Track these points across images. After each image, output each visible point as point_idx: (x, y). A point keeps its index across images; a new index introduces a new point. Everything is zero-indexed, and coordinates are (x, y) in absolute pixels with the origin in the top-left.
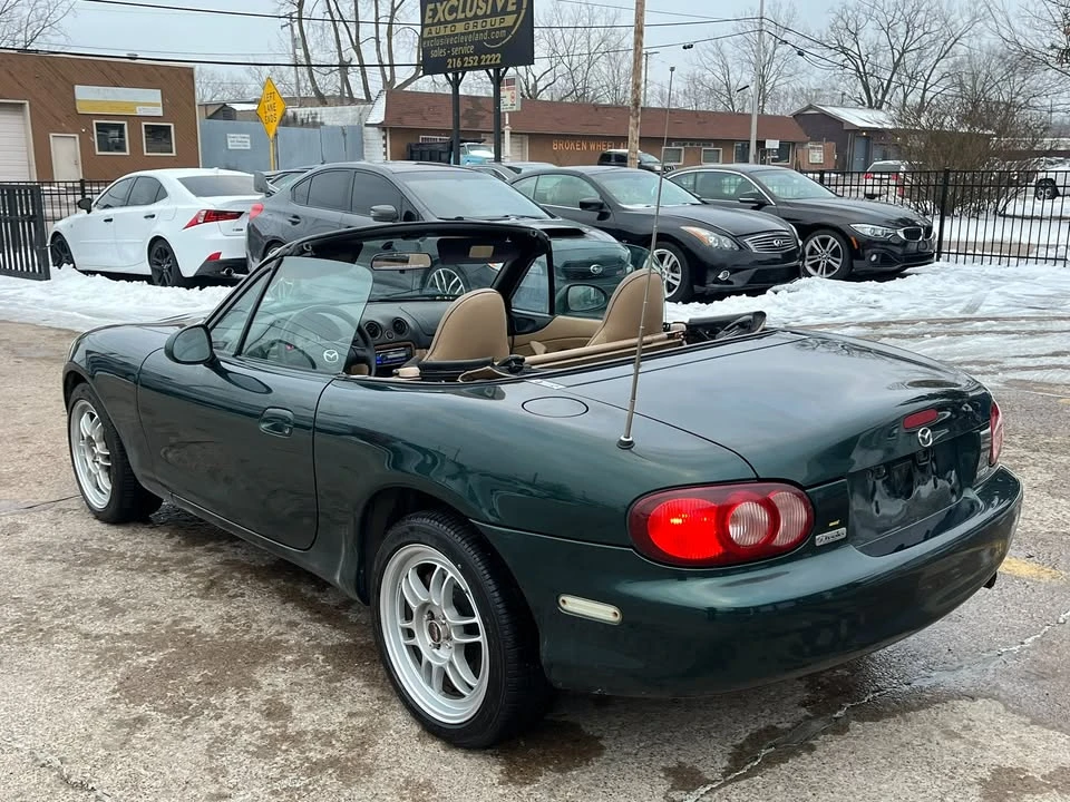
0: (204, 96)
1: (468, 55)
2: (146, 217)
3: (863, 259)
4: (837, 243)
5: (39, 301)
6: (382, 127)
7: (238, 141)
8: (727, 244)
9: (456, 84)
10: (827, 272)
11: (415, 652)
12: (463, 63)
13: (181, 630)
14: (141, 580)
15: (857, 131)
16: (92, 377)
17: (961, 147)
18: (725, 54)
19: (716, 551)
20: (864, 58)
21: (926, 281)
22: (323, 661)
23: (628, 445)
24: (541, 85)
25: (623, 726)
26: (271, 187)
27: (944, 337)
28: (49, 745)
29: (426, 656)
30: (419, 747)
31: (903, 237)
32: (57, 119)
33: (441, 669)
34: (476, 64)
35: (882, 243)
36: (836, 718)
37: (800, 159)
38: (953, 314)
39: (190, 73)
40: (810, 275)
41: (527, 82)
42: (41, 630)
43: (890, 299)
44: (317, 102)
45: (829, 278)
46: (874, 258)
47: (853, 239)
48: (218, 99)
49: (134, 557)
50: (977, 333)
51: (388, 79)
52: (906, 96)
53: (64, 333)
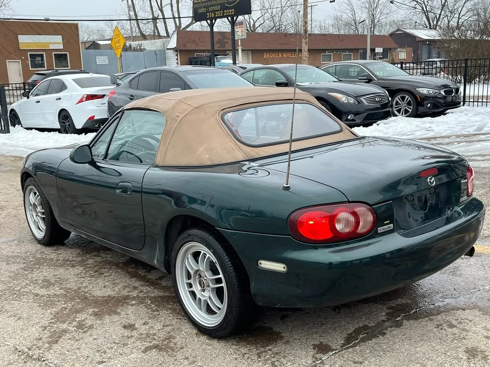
0: (84, 38)
1: (218, 11)
2: (57, 99)
3: (423, 106)
4: (410, 99)
5: (4, 144)
6: (175, 50)
7: (102, 60)
8: (352, 101)
9: (212, 26)
10: (405, 114)
11: (193, 294)
12: (215, 15)
13: (82, 292)
14: (61, 270)
15: (424, 41)
16: (35, 175)
17: (476, 47)
18: (353, 4)
19: (330, 235)
20: (426, 3)
21: (457, 116)
22: (150, 303)
23: (287, 189)
24: (257, 25)
25: (294, 327)
26: (119, 82)
27: (464, 144)
28: (22, 343)
29: (198, 296)
30: (196, 339)
31: (444, 94)
32: (10, 53)
33: (205, 301)
34: (221, 15)
35: (433, 97)
36: (397, 321)
37: (394, 57)
38: (470, 132)
39: (76, 26)
40: (396, 116)
41: (249, 23)
42: (15, 294)
43: (437, 126)
44: (141, 38)
45: (406, 117)
46: (429, 105)
47: (417, 96)
48: (91, 39)
49: (57, 260)
50: (481, 141)
51: (178, 25)
52: (449, 22)
53: (18, 158)
